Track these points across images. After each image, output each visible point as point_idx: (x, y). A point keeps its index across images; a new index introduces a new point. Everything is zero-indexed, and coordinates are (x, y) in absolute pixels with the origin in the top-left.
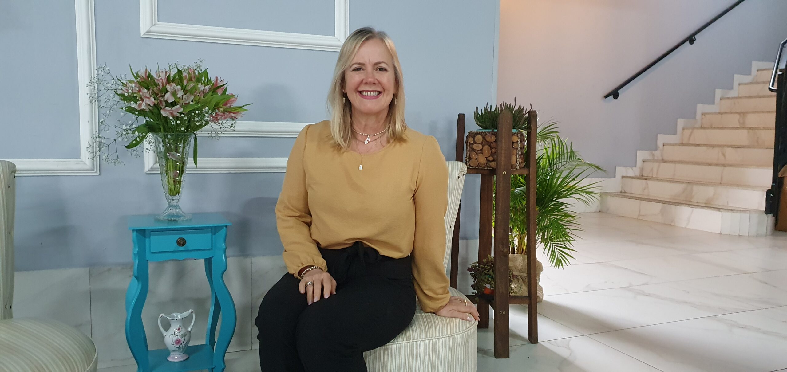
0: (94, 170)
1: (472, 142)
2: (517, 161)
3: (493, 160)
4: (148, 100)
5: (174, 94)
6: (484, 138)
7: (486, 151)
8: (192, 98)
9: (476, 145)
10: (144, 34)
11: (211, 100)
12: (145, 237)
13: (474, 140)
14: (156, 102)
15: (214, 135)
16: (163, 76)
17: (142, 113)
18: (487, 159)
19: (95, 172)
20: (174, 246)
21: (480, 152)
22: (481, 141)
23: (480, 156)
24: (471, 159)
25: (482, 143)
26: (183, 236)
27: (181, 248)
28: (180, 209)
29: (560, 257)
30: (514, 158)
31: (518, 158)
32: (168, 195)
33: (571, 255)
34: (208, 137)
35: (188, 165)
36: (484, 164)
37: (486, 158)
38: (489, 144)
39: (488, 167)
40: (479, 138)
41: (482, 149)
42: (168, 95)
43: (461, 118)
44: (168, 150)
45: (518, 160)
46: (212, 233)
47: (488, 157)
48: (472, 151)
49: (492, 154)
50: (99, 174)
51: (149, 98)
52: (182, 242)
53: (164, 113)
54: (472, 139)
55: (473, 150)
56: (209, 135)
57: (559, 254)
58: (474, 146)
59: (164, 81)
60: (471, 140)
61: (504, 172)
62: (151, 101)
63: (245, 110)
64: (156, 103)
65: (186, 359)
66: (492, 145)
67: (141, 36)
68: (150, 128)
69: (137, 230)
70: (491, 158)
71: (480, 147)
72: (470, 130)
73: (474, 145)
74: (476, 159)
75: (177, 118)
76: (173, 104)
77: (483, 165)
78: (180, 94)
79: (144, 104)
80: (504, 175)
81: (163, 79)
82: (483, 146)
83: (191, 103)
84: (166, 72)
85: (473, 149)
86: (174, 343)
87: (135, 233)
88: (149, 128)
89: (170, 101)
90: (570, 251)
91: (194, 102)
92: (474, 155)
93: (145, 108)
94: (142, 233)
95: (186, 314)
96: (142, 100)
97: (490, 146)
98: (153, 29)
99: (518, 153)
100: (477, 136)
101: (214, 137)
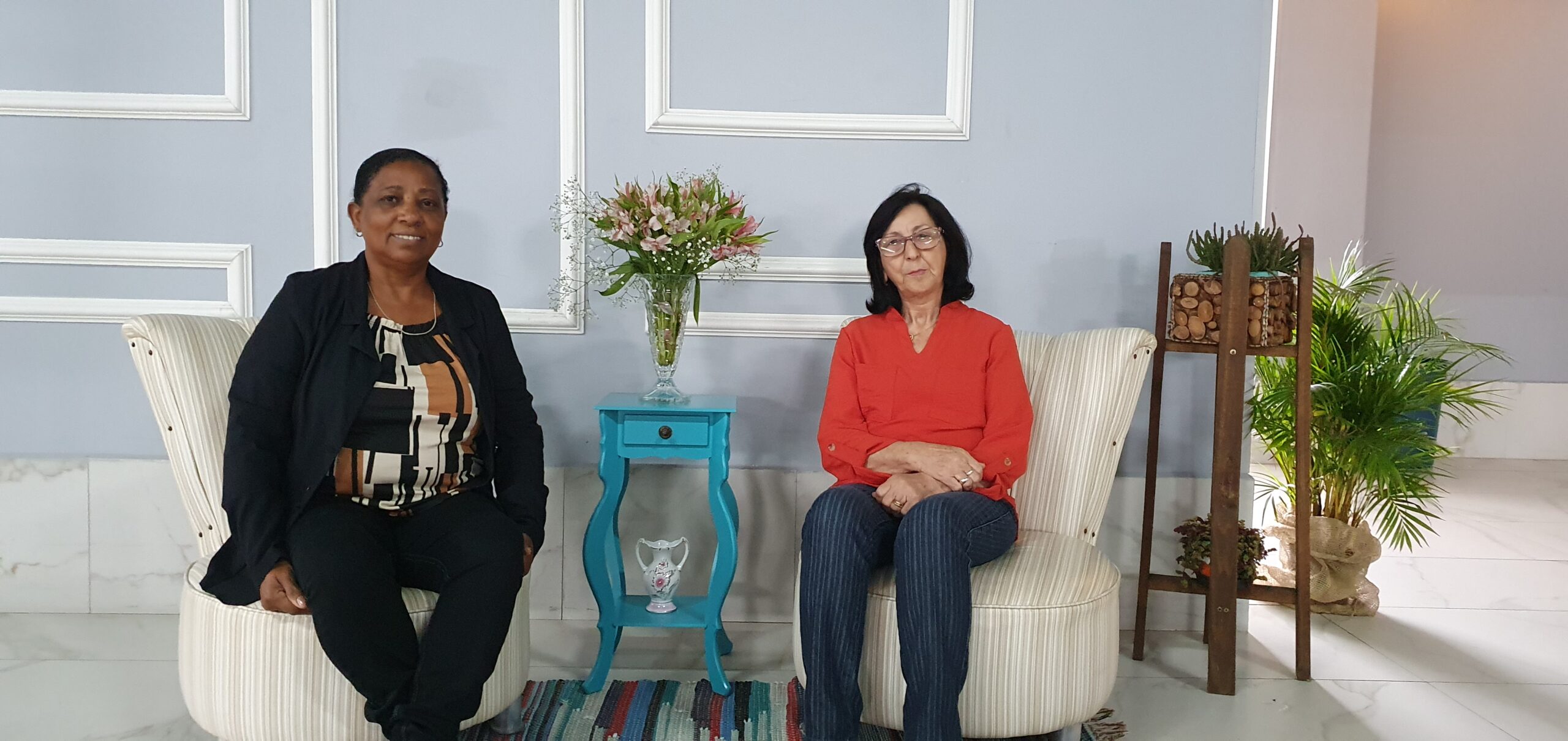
0: (576, 327)
1: (1179, 294)
2: (1262, 331)
3: (1217, 329)
4: (627, 227)
5: (661, 218)
6: (1201, 286)
7: (1205, 312)
8: (688, 223)
9: (1186, 299)
10: (651, 128)
11: (715, 228)
12: (617, 421)
13: (1182, 290)
14: (636, 230)
15: (727, 278)
16: (652, 193)
17: (620, 244)
18: (1206, 326)
19: (578, 330)
20: (655, 438)
21: (1194, 312)
22: (1195, 293)
23: (1193, 319)
24: (1177, 325)
25: (1196, 297)
26: (669, 424)
27: (665, 442)
28: (673, 385)
29: (1405, 527)
30: (1256, 327)
31: (1265, 326)
32: (657, 364)
33: (1429, 525)
34: (719, 280)
35: (688, 323)
36: (1201, 335)
37: (1205, 323)
38: (1210, 298)
39: (1208, 339)
40: (1192, 288)
41: (1197, 307)
42: (653, 220)
43: (1166, 248)
44: (658, 298)
45: (1264, 329)
46: (709, 422)
47: (1208, 323)
48: (1178, 310)
49: (1215, 318)
50: (582, 332)
51: (628, 224)
52: (666, 433)
53: (645, 247)
54: (1179, 289)
55: (1182, 309)
56: (720, 278)
57: (1404, 521)
58: (1183, 302)
59: (650, 200)
60: (1177, 290)
61: (1232, 350)
62: (630, 228)
63: (766, 241)
64: (637, 232)
65: (673, 611)
66: (1215, 300)
67: (647, 127)
68: (638, 267)
69: (606, 411)
70: (1213, 325)
71: (1195, 303)
72: (1177, 273)
73: (1183, 300)
74: (1187, 326)
75: (662, 252)
76: (656, 234)
77: (1197, 337)
78: (670, 217)
79: (621, 232)
80: (1232, 356)
81: (650, 196)
82: (1199, 302)
83: (688, 231)
84: (656, 187)
85: (1181, 306)
86: (654, 584)
87: (603, 415)
88: (634, 266)
89: (655, 229)
90: (1428, 517)
91: (692, 230)
92: (1182, 319)
93: (622, 239)
94: (612, 414)
95: (675, 543)
96: (620, 227)
97: (1211, 301)
98: (662, 119)
99: (1264, 315)
100: (1188, 284)
101: (727, 282)
